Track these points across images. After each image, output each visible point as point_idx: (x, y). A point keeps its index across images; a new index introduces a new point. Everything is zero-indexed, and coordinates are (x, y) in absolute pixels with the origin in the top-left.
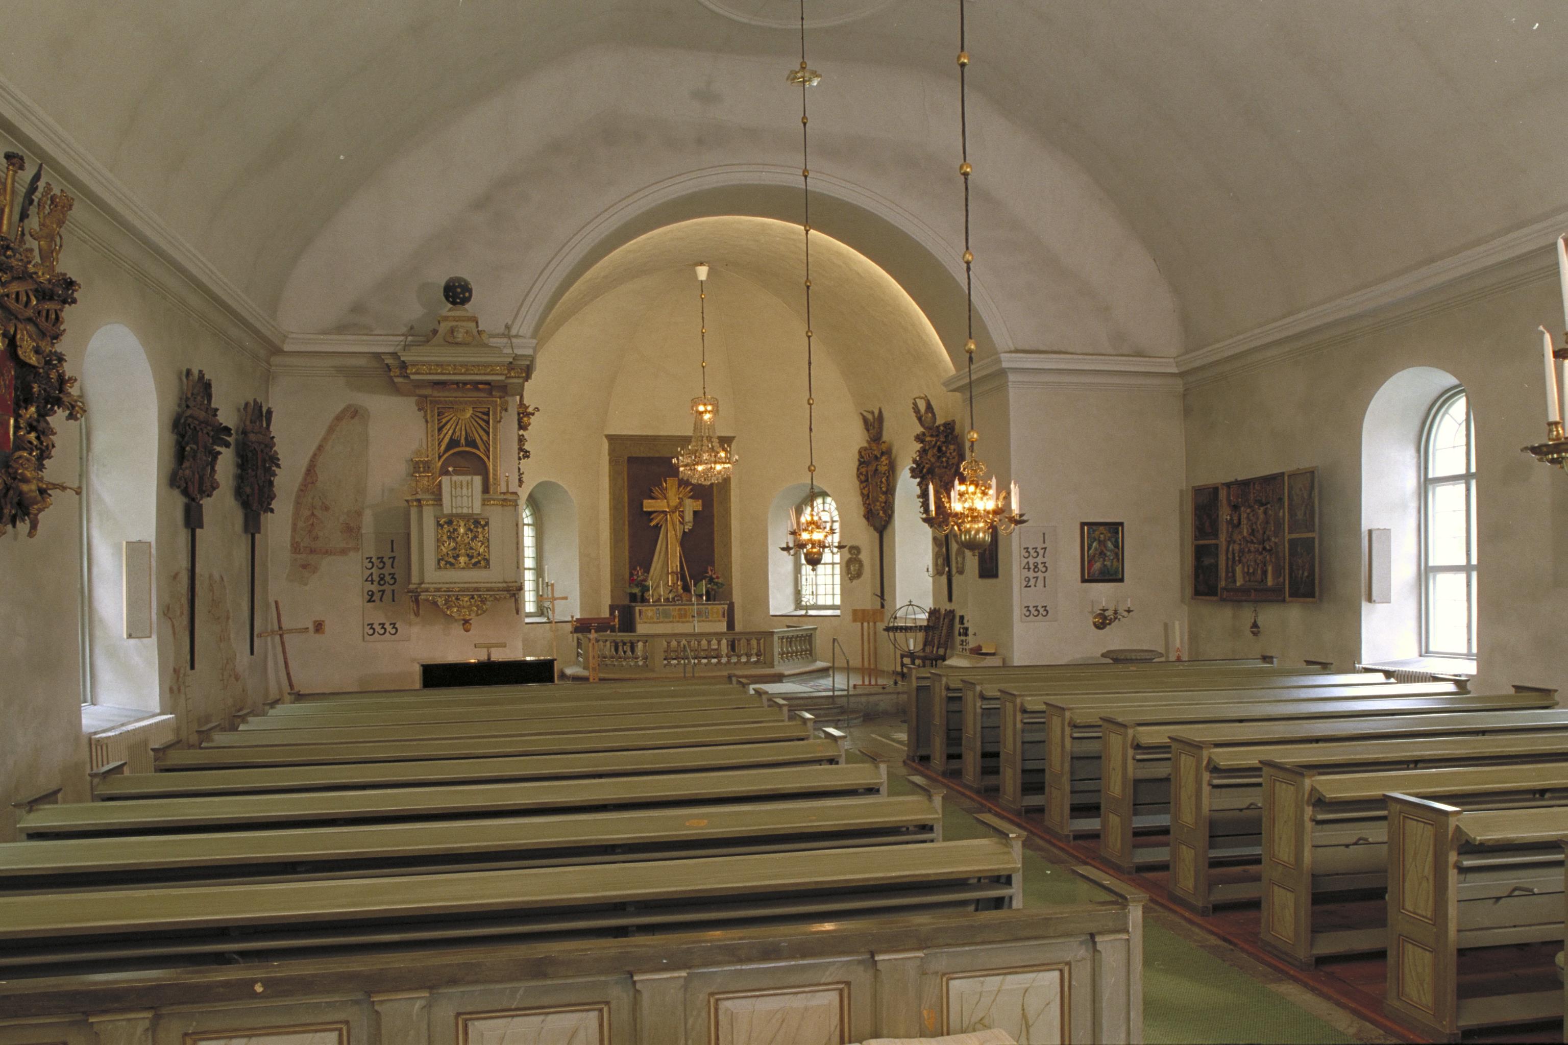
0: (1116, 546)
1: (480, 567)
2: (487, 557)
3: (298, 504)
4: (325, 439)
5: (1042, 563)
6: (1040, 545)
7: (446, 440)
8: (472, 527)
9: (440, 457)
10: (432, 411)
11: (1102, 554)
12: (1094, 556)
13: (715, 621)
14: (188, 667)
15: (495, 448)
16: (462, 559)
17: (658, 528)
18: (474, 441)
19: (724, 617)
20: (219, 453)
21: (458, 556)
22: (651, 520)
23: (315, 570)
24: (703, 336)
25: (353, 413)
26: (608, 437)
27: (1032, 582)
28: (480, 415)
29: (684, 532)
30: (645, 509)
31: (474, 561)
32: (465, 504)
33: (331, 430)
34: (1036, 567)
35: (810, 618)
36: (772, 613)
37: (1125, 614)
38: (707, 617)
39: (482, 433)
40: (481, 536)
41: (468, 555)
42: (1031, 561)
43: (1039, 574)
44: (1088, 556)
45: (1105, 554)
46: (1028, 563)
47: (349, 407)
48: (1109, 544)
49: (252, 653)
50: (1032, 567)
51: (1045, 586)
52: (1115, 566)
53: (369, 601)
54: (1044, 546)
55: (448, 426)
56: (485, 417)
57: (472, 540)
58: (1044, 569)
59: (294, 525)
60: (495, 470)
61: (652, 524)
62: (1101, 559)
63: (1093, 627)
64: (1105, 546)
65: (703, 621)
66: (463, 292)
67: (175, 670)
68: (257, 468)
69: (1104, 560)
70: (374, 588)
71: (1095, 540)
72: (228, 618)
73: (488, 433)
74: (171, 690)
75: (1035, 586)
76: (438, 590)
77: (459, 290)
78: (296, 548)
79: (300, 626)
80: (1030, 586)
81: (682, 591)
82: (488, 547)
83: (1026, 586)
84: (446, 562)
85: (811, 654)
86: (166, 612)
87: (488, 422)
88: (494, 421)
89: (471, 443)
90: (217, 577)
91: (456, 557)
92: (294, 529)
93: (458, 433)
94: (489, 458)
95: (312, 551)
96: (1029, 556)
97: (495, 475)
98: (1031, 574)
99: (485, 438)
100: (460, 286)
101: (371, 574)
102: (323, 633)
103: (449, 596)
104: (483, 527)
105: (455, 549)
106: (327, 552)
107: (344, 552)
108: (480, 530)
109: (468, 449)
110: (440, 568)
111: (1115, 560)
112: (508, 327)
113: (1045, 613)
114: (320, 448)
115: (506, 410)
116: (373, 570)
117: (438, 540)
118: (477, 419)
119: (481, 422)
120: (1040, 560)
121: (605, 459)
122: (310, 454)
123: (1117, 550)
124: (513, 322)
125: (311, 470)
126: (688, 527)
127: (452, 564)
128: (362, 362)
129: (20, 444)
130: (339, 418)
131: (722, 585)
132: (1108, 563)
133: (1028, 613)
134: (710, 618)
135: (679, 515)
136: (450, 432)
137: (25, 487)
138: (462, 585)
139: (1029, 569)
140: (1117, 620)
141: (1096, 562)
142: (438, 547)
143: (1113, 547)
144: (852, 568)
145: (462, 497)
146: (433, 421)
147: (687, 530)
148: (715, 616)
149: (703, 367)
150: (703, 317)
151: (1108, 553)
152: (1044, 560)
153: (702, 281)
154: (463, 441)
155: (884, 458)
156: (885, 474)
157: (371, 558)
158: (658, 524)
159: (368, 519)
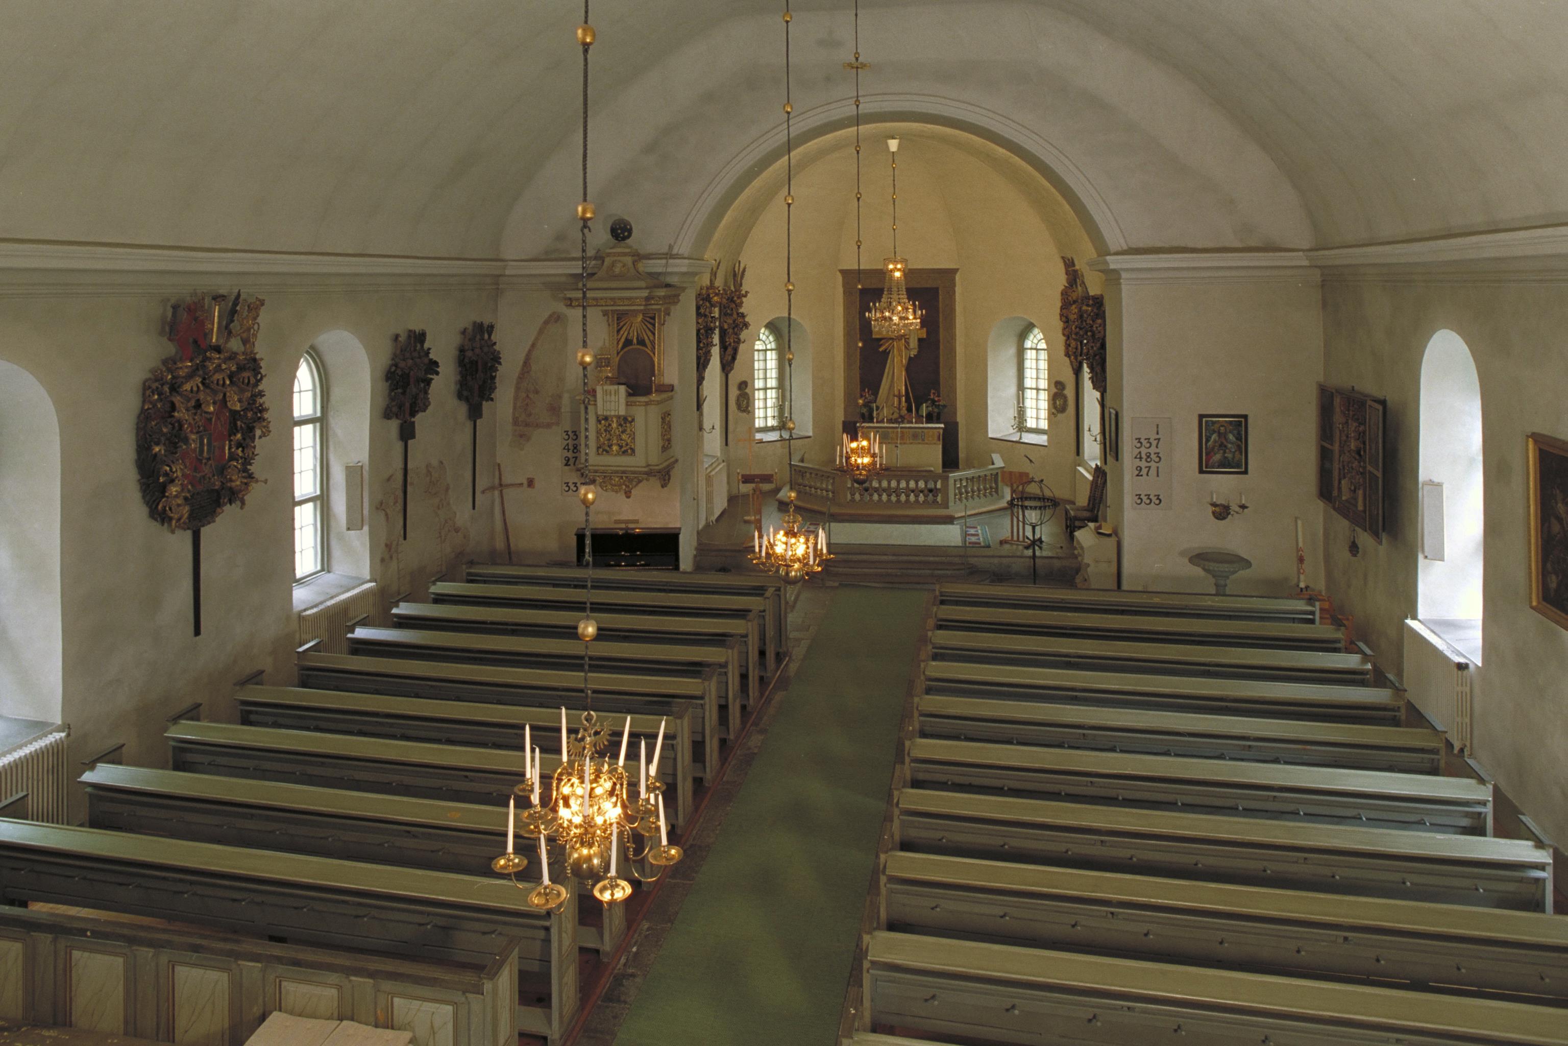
0: (1239, 438)
1: (628, 455)
2: (633, 447)
3: (518, 388)
4: (537, 339)
5: (1155, 453)
6: (1153, 436)
7: (623, 340)
8: (622, 423)
9: (618, 353)
10: (613, 317)
11: (1222, 446)
12: (1213, 448)
13: (930, 444)
14: (401, 539)
15: (659, 346)
16: (615, 448)
17: (886, 353)
18: (644, 340)
19: (939, 440)
20: (432, 379)
21: (612, 445)
22: (881, 346)
23: (528, 439)
24: (894, 202)
25: (556, 318)
26: (843, 272)
27: (1144, 471)
28: (648, 319)
29: (910, 357)
30: (874, 337)
31: (623, 449)
32: (613, 408)
33: (541, 332)
34: (1148, 457)
35: (1022, 445)
36: (990, 435)
37: (1237, 509)
38: (923, 440)
39: (650, 334)
40: (628, 430)
41: (619, 445)
42: (1144, 451)
43: (1153, 464)
44: (1206, 448)
45: (1225, 446)
46: (1140, 453)
47: (554, 313)
48: (1231, 437)
49: (474, 508)
50: (1144, 456)
51: (1158, 476)
52: (1237, 458)
53: (566, 465)
54: (1158, 437)
55: (624, 328)
56: (651, 321)
57: (623, 432)
58: (1157, 459)
59: (515, 404)
60: (659, 364)
61: (881, 350)
62: (1222, 452)
63: (1212, 517)
64: (1226, 439)
65: (919, 443)
66: (623, 232)
67: (386, 545)
68: (477, 371)
69: (1225, 452)
70: (570, 454)
71: (1214, 432)
72: (447, 489)
73: (654, 334)
74: (383, 560)
75: (1147, 475)
76: (596, 471)
77: (619, 231)
78: (516, 422)
79: (519, 482)
80: (1142, 476)
81: (906, 412)
82: (634, 439)
83: (1137, 475)
84: (603, 449)
85: (997, 492)
86: (379, 506)
87: (654, 325)
88: (659, 323)
89: (641, 342)
90: (435, 463)
91: (610, 446)
92: (515, 408)
93: (631, 335)
94: (654, 354)
95: (527, 425)
96: (1141, 446)
97: (659, 367)
98: (1143, 464)
99: (652, 338)
100: (620, 228)
101: (568, 445)
102: (534, 488)
103: (605, 476)
104: (630, 422)
105: (609, 440)
106: (538, 426)
107: (548, 426)
108: (628, 425)
109: (638, 347)
110: (599, 454)
111: (1237, 453)
112: (671, 247)
113: (1157, 502)
114: (533, 345)
115: (669, 314)
116: (570, 441)
117: (597, 432)
118: (646, 323)
119: (649, 326)
120: (1153, 450)
121: (840, 290)
122: (527, 350)
123: (1239, 443)
124: (675, 243)
125: (526, 363)
126: (913, 353)
127: (607, 452)
128: (563, 279)
129: (233, 457)
130: (546, 322)
131: (945, 406)
132: (1229, 455)
133: (1139, 501)
134: (926, 441)
135: (905, 341)
136: (626, 334)
137: (233, 484)
138: (615, 468)
139: (1141, 458)
140: (1230, 516)
141: (1215, 454)
142: (598, 437)
143: (1234, 439)
144: (1058, 403)
145: (610, 402)
146: (613, 325)
147: (912, 356)
148: (930, 439)
149: (894, 230)
150: (894, 185)
151: (1229, 446)
152: (1157, 451)
153: (893, 152)
154: (635, 341)
155: (1074, 306)
156: (1074, 322)
157: (568, 431)
158: (886, 349)
159: (566, 400)
